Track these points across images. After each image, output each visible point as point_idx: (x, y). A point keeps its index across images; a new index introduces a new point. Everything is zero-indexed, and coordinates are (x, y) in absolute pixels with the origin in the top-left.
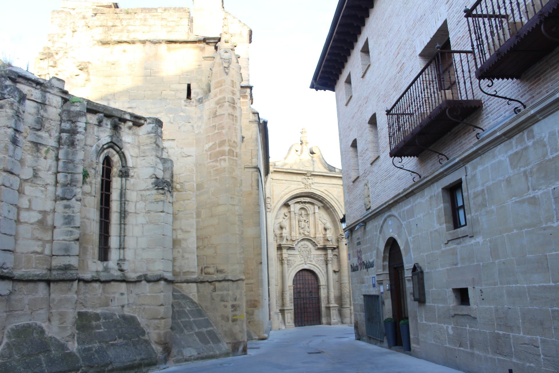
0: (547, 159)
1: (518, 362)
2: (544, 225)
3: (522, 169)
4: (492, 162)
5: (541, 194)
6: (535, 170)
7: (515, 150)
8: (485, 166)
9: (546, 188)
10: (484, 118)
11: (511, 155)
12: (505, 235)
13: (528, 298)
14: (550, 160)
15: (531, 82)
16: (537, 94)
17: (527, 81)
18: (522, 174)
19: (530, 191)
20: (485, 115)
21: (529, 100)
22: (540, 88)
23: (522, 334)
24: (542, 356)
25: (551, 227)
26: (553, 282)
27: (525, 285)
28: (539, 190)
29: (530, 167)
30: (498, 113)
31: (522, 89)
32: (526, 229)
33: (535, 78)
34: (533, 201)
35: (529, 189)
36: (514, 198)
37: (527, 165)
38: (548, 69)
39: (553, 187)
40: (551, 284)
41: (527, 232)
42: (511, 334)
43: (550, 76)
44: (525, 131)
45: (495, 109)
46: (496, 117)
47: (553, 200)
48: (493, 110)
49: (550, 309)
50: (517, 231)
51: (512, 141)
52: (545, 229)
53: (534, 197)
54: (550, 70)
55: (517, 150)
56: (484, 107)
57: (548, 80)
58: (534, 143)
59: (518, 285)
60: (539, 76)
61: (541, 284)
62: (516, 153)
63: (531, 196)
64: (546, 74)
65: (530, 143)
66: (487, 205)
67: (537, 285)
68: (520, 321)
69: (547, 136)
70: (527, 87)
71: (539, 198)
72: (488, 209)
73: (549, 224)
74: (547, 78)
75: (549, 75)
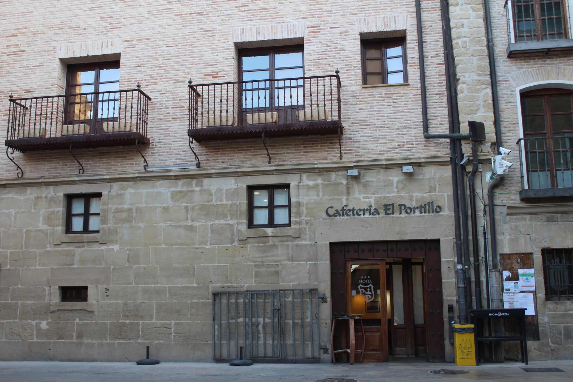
0: (211, 203)
1: (145, 341)
2: (197, 246)
3: (184, 204)
4: (148, 190)
5: (199, 225)
6: (197, 208)
7: (179, 189)
8: (139, 191)
9: (205, 222)
10: (148, 154)
11: (174, 191)
12: (150, 247)
13: (168, 295)
14: (214, 205)
15: (210, 149)
16: (213, 160)
17: (206, 147)
18: (183, 208)
19: (189, 221)
20: (150, 152)
21: (204, 160)
22: (217, 157)
23: (154, 321)
24: (173, 334)
25: (203, 248)
26: (196, 284)
27: (167, 286)
28: (198, 222)
29: (192, 204)
30: (167, 157)
31: (199, 150)
32: (177, 246)
33: (214, 149)
34: (191, 229)
35: (187, 219)
36: (169, 222)
37: (190, 203)
38: (228, 148)
39: (212, 223)
40: (195, 285)
41: (177, 248)
42: (141, 322)
43: (228, 154)
44: (194, 180)
45: (165, 152)
46: (164, 159)
47: (210, 231)
48: (162, 152)
49: (189, 302)
50: (167, 246)
51: (178, 183)
52: (197, 248)
53: (191, 226)
54: (229, 149)
55: (182, 189)
56: (151, 146)
57: (226, 155)
58: (201, 190)
59: (159, 285)
60: (219, 149)
61: (184, 285)
62: (181, 192)
63: (189, 224)
64: (226, 151)
65: (198, 189)
66: (133, 221)
67: (180, 286)
68: (155, 311)
69: (215, 189)
70: (205, 151)
71: (196, 228)
72: (134, 224)
73: (202, 246)
74: (225, 154)
75: (227, 152)
